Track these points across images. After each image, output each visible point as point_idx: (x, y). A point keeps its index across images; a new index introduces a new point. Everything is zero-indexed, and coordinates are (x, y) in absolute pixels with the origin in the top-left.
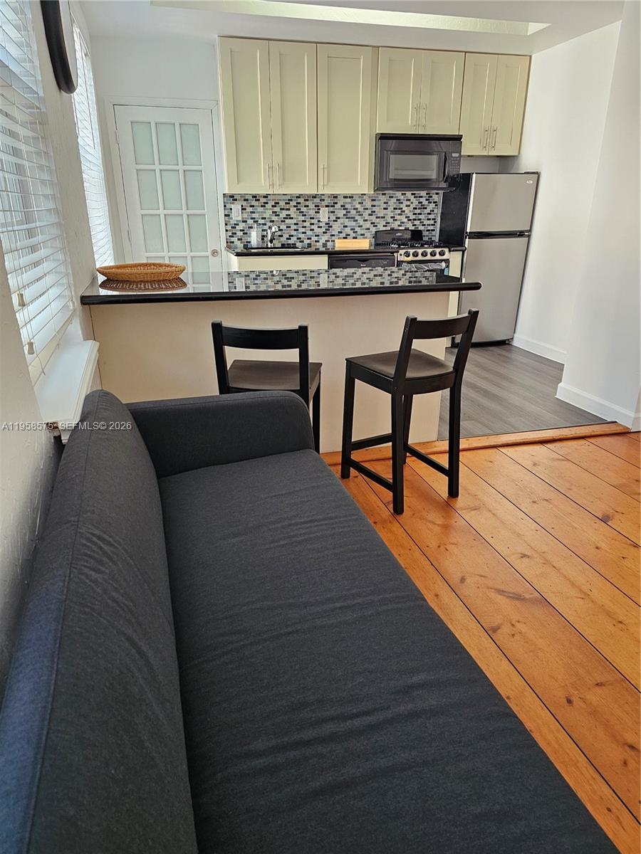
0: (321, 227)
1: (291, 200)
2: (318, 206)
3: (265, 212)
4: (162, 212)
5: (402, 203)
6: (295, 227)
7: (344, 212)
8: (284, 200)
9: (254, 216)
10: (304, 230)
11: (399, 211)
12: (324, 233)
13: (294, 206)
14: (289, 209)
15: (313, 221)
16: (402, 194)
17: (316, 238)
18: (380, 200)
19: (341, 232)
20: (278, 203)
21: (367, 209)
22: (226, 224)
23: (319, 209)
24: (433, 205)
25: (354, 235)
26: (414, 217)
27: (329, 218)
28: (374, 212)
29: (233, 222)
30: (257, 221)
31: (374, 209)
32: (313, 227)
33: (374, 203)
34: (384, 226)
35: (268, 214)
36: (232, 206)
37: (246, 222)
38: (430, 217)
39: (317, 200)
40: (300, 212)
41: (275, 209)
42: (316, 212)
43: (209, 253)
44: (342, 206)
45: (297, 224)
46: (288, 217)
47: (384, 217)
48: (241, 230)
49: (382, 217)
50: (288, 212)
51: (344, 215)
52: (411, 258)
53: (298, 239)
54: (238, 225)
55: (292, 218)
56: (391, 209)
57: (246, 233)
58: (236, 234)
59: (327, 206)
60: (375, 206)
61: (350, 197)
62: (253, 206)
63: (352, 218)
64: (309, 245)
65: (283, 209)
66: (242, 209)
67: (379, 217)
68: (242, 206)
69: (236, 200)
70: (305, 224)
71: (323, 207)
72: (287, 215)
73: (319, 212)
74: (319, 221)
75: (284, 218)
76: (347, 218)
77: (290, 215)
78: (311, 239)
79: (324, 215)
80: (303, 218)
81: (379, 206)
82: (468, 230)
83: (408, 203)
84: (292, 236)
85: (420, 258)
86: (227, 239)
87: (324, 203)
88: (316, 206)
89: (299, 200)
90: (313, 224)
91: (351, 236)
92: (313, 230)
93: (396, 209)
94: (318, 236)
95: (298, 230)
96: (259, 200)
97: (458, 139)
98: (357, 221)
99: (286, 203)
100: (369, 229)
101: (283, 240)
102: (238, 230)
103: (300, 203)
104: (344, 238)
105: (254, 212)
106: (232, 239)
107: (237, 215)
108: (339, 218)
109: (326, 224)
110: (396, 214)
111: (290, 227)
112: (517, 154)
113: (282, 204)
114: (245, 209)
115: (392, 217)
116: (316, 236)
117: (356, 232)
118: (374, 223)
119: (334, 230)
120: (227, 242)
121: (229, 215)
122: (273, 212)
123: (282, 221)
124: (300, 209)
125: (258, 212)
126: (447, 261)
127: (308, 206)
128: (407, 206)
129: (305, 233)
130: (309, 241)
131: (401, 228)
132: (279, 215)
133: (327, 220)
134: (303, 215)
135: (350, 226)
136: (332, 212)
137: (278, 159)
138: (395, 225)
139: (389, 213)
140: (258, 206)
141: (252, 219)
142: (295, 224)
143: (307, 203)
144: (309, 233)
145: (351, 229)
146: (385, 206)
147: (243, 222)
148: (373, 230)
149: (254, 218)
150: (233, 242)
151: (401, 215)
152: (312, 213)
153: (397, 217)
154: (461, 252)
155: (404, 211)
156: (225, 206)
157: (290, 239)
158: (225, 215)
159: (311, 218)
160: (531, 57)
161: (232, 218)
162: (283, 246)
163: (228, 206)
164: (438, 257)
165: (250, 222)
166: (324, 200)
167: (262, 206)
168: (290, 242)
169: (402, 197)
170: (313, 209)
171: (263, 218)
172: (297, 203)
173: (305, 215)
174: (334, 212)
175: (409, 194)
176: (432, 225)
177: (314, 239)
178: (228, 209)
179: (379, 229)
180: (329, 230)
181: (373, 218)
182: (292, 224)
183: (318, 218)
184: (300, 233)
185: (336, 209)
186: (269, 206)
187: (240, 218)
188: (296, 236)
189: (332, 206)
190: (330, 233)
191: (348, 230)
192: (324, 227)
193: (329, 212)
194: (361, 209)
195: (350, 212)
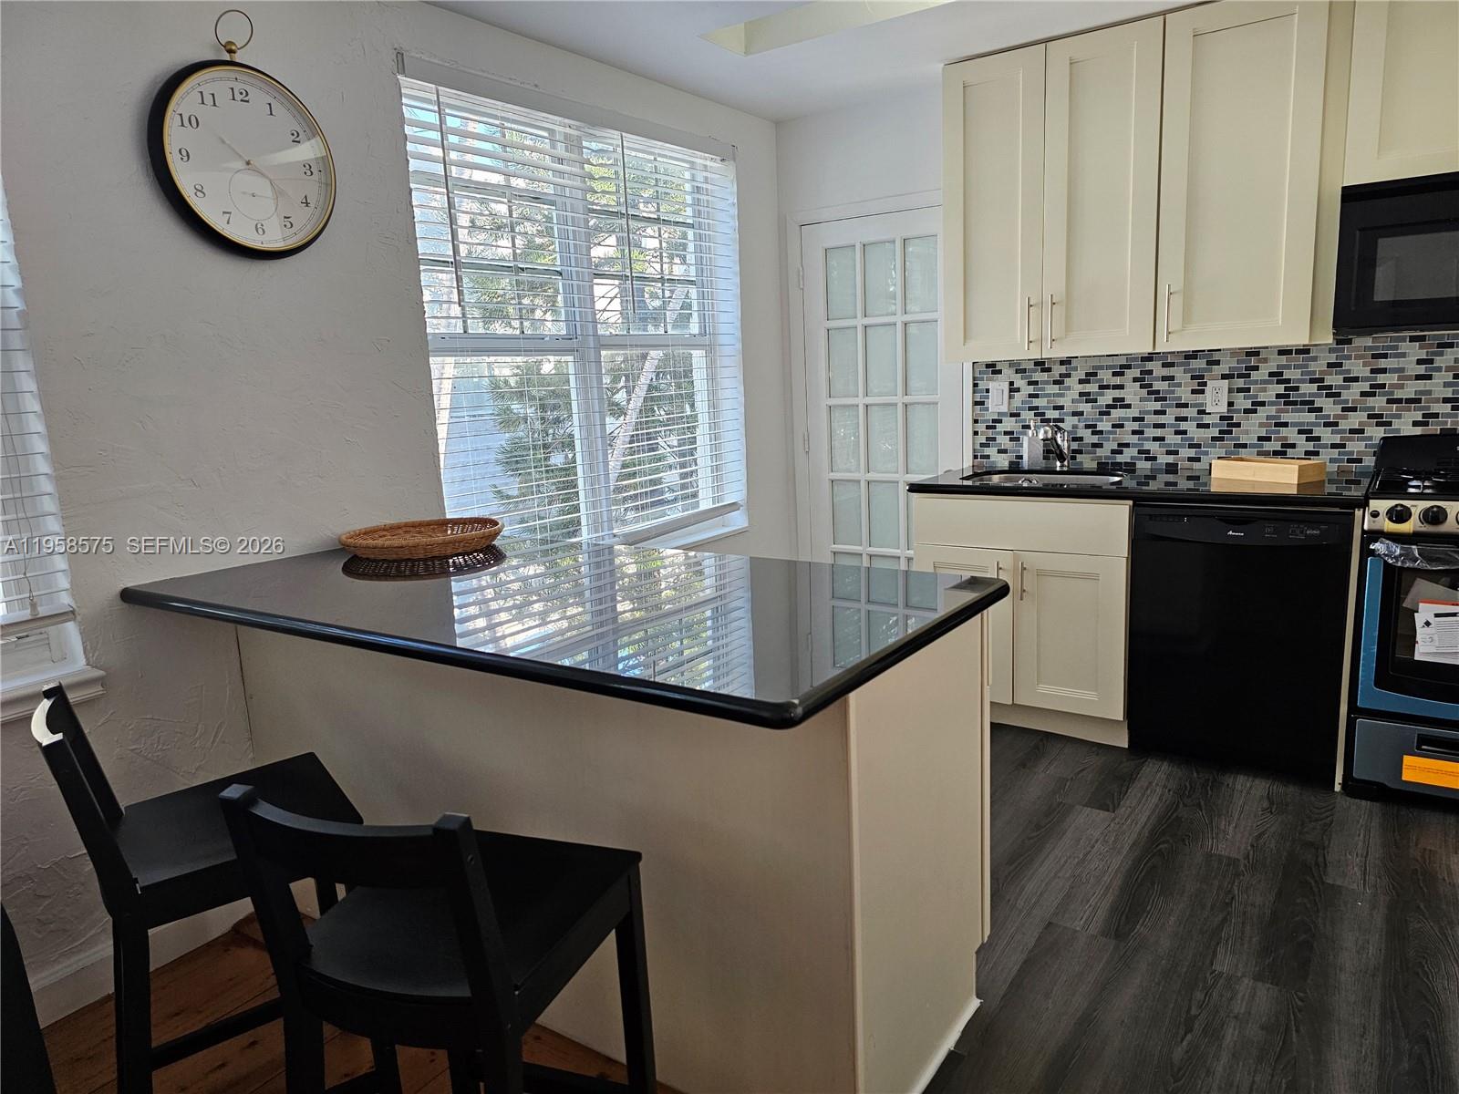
0: (1207, 426)
1: (1129, 367)
2: (1203, 377)
3: (1063, 395)
4: (861, 400)
6: (1136, 426)
7: (1281, 389)
8: (1108, 367)
9: (1036, 402)
10: (1158, 432)
12: (1214, 439)
13: (1135, 380)
14: (1121, 387)
15: (1184, 412)
17: (1192, 453)
18: (1403, 355)
19: (1268, 439)
20: (1095, 375)
21: (1356, 379)
22: (976, 421)
23: (1205, 384)
25: (1310, 446)
27: (1230, 404)
28: (1383, 386)
29: (990, 416)
30: (1043, 414)
31: (1381, 379)
32: (1183, 426)
33: (1383, 363)
34: (1415, 424)
35: (1069, 398)
36: (991, 385)
37: (1018, 415)
39: (1199, 364)
40: (1150, 393)
41: (1087, 388)
42: (1194, 392)
44: (1271, 374)
45: (1142, 419)
46: (1120, 403)
47: (1419, 401)
48: (1006, 433)
49: (1410, 401)
50: (1117, 394)
51: (1278, 396)
53: (1140, 452)
54: (1000, 421)
55: (1129, 406)
57: (1017, 439)
58: (994, 439)
59: (1224, 377)
60: (1384, 371)
61: (1299, 352)
62: (1036, 383)
63: (1303, 403)
64: (1170, 468)
65: (1107, 387)
66: (1011, 390)
67: (1399, 401)
68: (1011, 384)
69: (1000, 372)
70: (1161, 419)
71: (1214, 378)
72: (1115, 400)
73: (1202, 392)
74: (1202, 412)
75: (1108, 406)
76: (1287, 404)
77: (1123, 399)
78: (1176, 453)
79: (1216, 398)
80: (1158, 406)
81: (1402, 370)
84: (1127, 445)
86: (974, 450)
87: (1217, 370)
88: (1193, 378)
89: (1149, 366)
90: (1185, 419)
91: (1300, 451)
92: (1185, 432)
95: (1141, 432)
96: (1049, 370)
98: (1320, 409)
99: (1115, 374)
100: (1361, 431)
101: (1104, 453)
102: (999, 433)
103: (1150, 372)
104: (1276, 453)
105: (1036, 396)
106: (987, 451)
107: (998, 401)
108: (1263, 404)
109: (1222, 418)
111: (1122, 426)
113: (1105, 375)
114: (1018, 390)
116: (1191, 446)
117: (1318, 439)
118: (1380, 416)
119: (1247, 432)
120: (975, 457)
121: (982, 403)
122: (1081, 394)
123: (1101, 413)
124: (1151, 386)
125: (1048, 395)
127: (1172, 378)
129: (1162, 439)
130: (1170, 459)
132: (1095, 401)
133: (1223, 409)
134: (1157, 400)
135: (1294, 425)
136: (1239, 390)
137: (1055, 286)
140: (1047, 383)
141: (1030, 409)
142: (1135, 419)
143: (1170, 371)
144: (1172, 439)
145: (1300, 432)
146: (1421, 370)
147: (1012, 415)
148: (1378, 433)
149: (1037, 408)
150: (988, 457)
152: (1184, 394)
156: (975, 385)
157: (1121, 452)
158: (976, 403)
159: (1179, 406)
161: (987, 409)
162: (1103, 469)
163: (982, 385)
165: (1028, 416)
166: (1217, 363)
167: (1055, 382)
168: (1120, 459)
170: (1186, 385)
171: (1056, 408)
172: (1143, 373)
174: (1248, 390)
177: (1186, 452)
178: (981, 391)
179: (1398, 430)
180: (1231, 432)
181: (1378, 402)
182: (1127, 419)
183: (1202, 405)
184: (1147, 439)
185: (1256, 382)
186: (1072, 382)
187: (1004, 409)
188: (1135, 445)
189: (1240, 376)
190: (1232, 439)
191: (1291, 434)
192: (1215, 425)
193: (1230, 391)
194: (1334, 380)
195: (1297, 389)
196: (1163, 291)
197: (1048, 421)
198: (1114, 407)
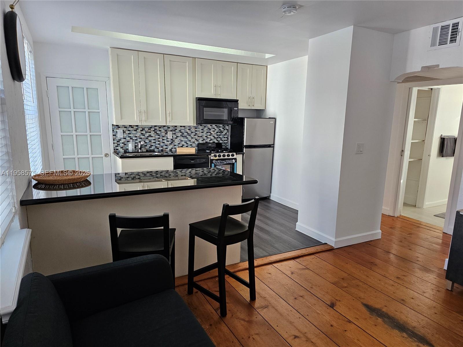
0: (168, 141)
1: (152, 128)
2: (167, 131)
3: (137, 134)
4: (74, 133)
5: (211, 130)
6: (154, 141)
7: (181, 134)
10: (159, 143)
11: (209, 134)
12: (170, 144)
13: (153, 131)
14: (150, 132)
15: (164, 138)
16: (211, 126)
17: (166, 147)
18: (199, 128)
19: (180, 144)
20: (144, 129)
21: (193, 132)
22: (114, 140)
23: (167, 132)
24: (226, 131)
25: (187, 145)
26: (217, 136)
27: (173, 137)
28: (197, 134)
29: (117, 139)
30: (132, 138)
31: (196, 132)
32: (164, 141)
33: (196, 130)
34: (202, 141)
35: (138, 134)
36: (118, 131)
37: (126, 138)
38: (225, 136)
39: (166, 128)
40: (156, 134)
41: (142, 132)
42: (165, 134)
43: (103, 155)
44: (179, 131)
45: (155, 140)
46: (150, 136)
47: (202, 137)
48: (123, 143)
49: (201, 137)
50: (150, 134)
51: (181, 135)
52: (217, 158)
53: (155, 147)
54: (121, 140)
55: (152, 137)
56: (205, 132)
57: (126, 145)
58: (119, 145)
59: (171, 131)
60: (197, 131)
61: (183, 127)
62: (130, 130)
63: (185, 137)
64: (162, 151)
65: (147, 132)
66: (123, 132)
67: (199, 137)
68: (123, 130)
69: (120, 127)
70: (159, 140)
71: (169, 131)
72: (149, 135)
73: (167, 134)
74: (167, 138)
76: (182, 137)
77: (151, 135)
78: (163, 147)
79: (170, 135)
80: (158, 137)
81: (199, 131)
82: (245, 144)
83: (214, 130)
84: (152, 146)
85: (222, 157)
88: (165, 131)
89: (156, 128)
90: (164, 140)
91: (185, 146)
92: (164, 143)
93: (208, 132)
94: (167, 145)
95: (155, 143)
96: (133, 127)
97: (236, 101)
98: (188, 138)
99: (148, 129)
100: (194, 142)
101: (147, 147)
102: (121, 143)
103: (156, 129)
104: (181, 147)
105: (130, 134)
106: (117, 148)
107: (120, 134)
108: (178, 137)
109: (171, 140)
110: (208, 135)
111: (151, 141)
112: (264, 109)
113: (146, 129)
114: (125, 132)
115: (206, 137)
116: (166, 146)
117: (188, 144)
118: (197, 139)
119: (175, 143)
120: (114, 149)
121: (116, 135)
122: (141, 134)
123: (146, 138)
124: (157, 132)
125: (133, 134)
126: (235, 159)
127: (161, 131)
129: (160, 144)
131: (211, 142)
132: (145, 135)
133: (171, 138)
134: (158, 135)
135: (184, 141)
136: (174, 134)
137: (143, 108)
138: (208, 140)
139: (204, 134)
140: (132, 131)
141: (129, 137)
143: (160, 129)
144: (162, 144)
145: (185, 142)
146: (202, 131)
147: (124, 138)
148: (197, 143)
149: (130, 137)
150: (118, 149)
151: (211, 135)
152: (163, 134)
153: (208, 137)
154: (242, 155)
155: (212, 134)
156: (113, 130)
157: (151, 147)
158: (113, 135)
159: (163, 137)
160: (267, 66)
161: (117, 137)
162: (147, 151)
163: (115, 130)
164: (231, 157)
165: (128, 139)
166: (169, 128)
167: (135, 131)
168: (151, 149)
169: (210, 127)
170: (164, 132)
171: (135, 137)
172: (155, 129)
173: (160, 135)
174: (175, 134)
175: (214, 125)
176: (226, 140)
177: (165, 147)
178: (115, 132)
179: (200, 142)
180: (173, 142)
181: (196, 137)
182: (152, 140)
183: (167, 137)
184: (157, 144)
185: (176, 132)
186: (139, 130)
187: (122, 137)
188: (154, 146)
189: (174, 131)
190: (173, 144)
191: (183, 143)
193: (172, 134)
194: (189, 132)
195: (184, 134)
196: (168, 112)
197: (134, 140)
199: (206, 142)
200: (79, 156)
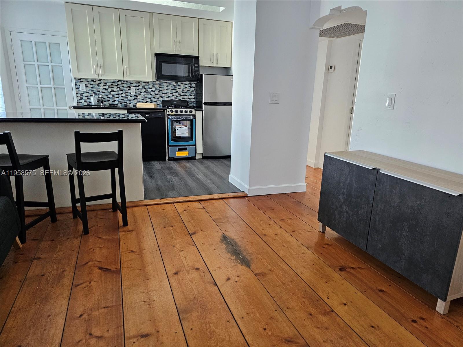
0: (132, 97)
1: (114, 83)
2: (130, 86)
3: (99, 88)
4: (39, 86)
5: (176, 87)
6: (117, 96)
8: (110, 83)
9: (93, 89)
10: (122, 98)
11: (175, 91)
12: (133, 100)
13: (116, 86)
14: (113, 87)
15: (127, 94)
16: (176, 83)
18: (164, 85)
19: (144, 100)
20: (107, 84)
21: (157, 89)
22: (77, 93)
23: (130, 88)
24: (192, 89)
26: (183, 94)
27: (136, 92)
28: (161, 91)
29: (81, 92)
30: (95, 92)
31: (161, 89)
33: (161, 86)
34: (167, 98)
35: (101, 89)
36: (80, 84)
37: (89, 92)
38: (192, 94)
39: (129, 84)
40: (119, 89)
41: (105, 87)
42: (128, 89)
43: (67, 108)
44: (143, 87)
45: (118, 95)
46: (113, 91)
47: (167, 94)
48: (86, 97)
50: (112, 89)
51: (144, 91)
52: (174, 113)
53: (119, 102)
54: (84, 94)
55: (115, 92)
56: (170, 90)
57: (89, 98)
58: (83, 98)
59: (134, 87)
61: (147, 83)
62: (92, 85)
63: (149, 93)
65: (110, 87)
66: (86, 86)
67: (164, 94)
68: (86, 84)
69: (82, 81)
70: (123, 95)
71: (132, 87)
72: (112, 90)
73: (130, 90)
74: (130, 94)
75: (110, 91)
76: (146, 93)
77: (114, 90)
78: (126, 102)
79: (133, 91)
80: (121, 92)
81: (164, 88)
82: (204, 101)
83: (179, 87)
84: (116, 100)
85: (179, 113)
86: (77, 101)
87: (132, 85)
88: (128, 86)
89: (119, 83)
91: (149, 102)
92: (127, 98)
93: (173, 90)
94: (131, 101)
95: (118, 98)
96: (95, 82)
97: (197, 58)
98: (152, 94)
99: (111, 84)
100: (159, 99)
101: (110, 102)
103: (119, 84)
104: (145, 103)
105: (93, 88)
106: (81, 101)
107: (83, 88)
108: (142, 93)
109: (135, 95)
110: (173, 93)
111: (114, 96)
114: (88, 86)
115: (171, 94)
116: (129, 101)
117: (152, 100)
118: (161, 96)
119: (139, 98)
121: (78, 89)
122: (104, 88)
123: (109, 93)
124: (119, 87)
125: (95, 88)
126: (194, 116)
128: (179, 89)
129: (123, 99)
130: (125, 104)
131: (176, 99)
132: (107, 90)
133: (135, 93)
135: (148, 97)
138: (173, 98)
139: (169, 92)
140: (95, 85)
142: (117, 95)
143: (123, 85)
144: (125, 99)
145: (149, 99)
146: (167, 88)
147: (87, 92)
148: (161, 99)
149: (93, 91)
151: (176, 93)
152: (126, 89)
153: (174, 94)
154: (201, 112)
155: (178, 91)
156: (76, 84)
157: (114, 102)
158: (76, 89)
159: (126, 92)
160: (232, 22)
161: (80, 90)
162: (110, 105)
163: (78, 84)
165: (91, 93)
166: (132, 84)
167: (97, 85)
170: (127, 88)
171: (98, 91)
172: (117, 84)
173: (123, 91)
174: (139, 90)
175: (179, 83)
176: (193, 98)
178: (77, 86)
179: (164, 99)
180: (136, 98)
181: (161, 94)
183: (130, 92)
184: (120, 99)
185: (140, 88)
186: (101, 85)
187: (85, 90)
188: (117, 100)
189: (137, 87)
190: (137, 100)
191: (147, 99)
192: (133, 97)
193: (136, 90)
194: (153, 89)
195: (147, 90)
196: (125, 67)
197: (96, 94)
198: (112, 92)
199: (172, 100)
200: (45, 107)
